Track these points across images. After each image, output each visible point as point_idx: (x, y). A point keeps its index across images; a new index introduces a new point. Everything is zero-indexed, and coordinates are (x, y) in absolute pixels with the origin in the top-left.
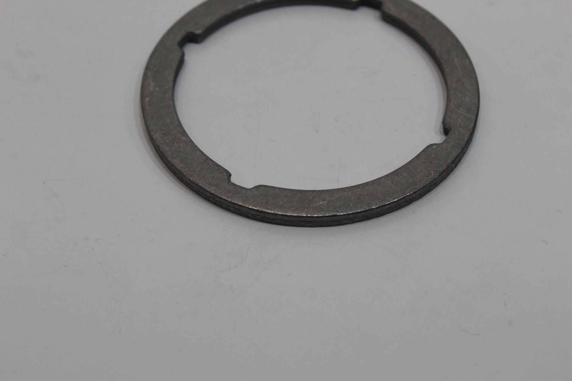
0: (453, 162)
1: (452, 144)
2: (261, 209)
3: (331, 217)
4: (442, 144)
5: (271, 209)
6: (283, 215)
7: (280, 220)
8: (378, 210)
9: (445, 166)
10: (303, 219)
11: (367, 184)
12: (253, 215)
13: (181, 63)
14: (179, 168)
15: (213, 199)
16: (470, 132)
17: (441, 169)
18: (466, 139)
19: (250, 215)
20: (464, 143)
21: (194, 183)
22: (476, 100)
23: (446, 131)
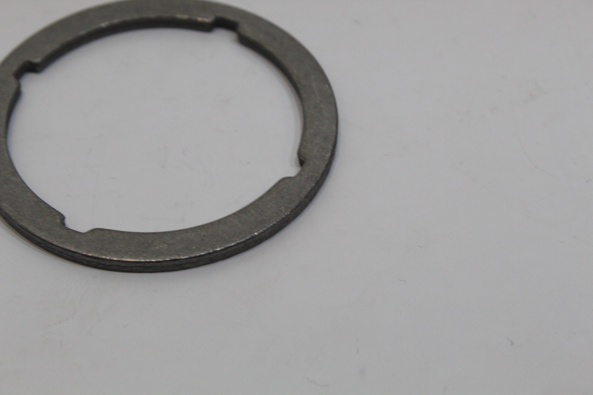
0: (306, 197)
1: (306, 177)
2: (96, 255)
3: (171, 262)
4: (295, 177)
5: (105, 255)
6: (119, 261)
7: (116, 266)
8: (224, 252)
9: (297, 202)
10: (141, 265)
11: (212, 224)
12: (88, 262)
13: (17, 95)
14: (7, 212)
15: (45, 245)
16: (326, 162)
17: (293, 206)
18: (321, 171)
19: (84, 262)
20: (319, 176)
21: (23, 228)
22: (334, 128)
23: (302, 162)
